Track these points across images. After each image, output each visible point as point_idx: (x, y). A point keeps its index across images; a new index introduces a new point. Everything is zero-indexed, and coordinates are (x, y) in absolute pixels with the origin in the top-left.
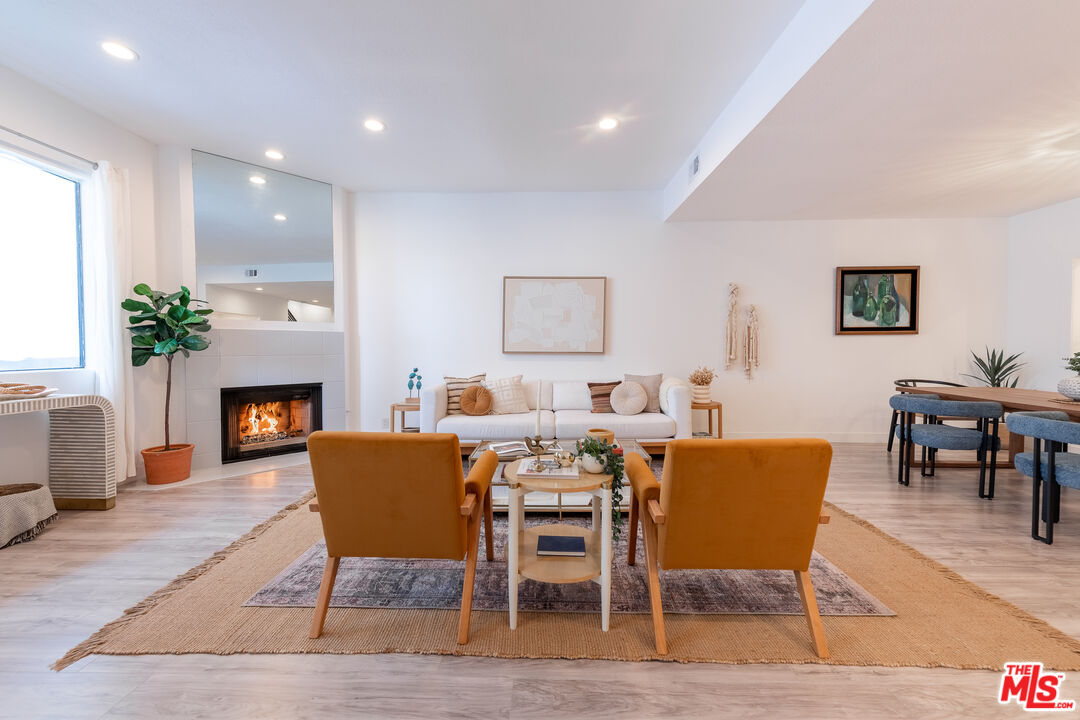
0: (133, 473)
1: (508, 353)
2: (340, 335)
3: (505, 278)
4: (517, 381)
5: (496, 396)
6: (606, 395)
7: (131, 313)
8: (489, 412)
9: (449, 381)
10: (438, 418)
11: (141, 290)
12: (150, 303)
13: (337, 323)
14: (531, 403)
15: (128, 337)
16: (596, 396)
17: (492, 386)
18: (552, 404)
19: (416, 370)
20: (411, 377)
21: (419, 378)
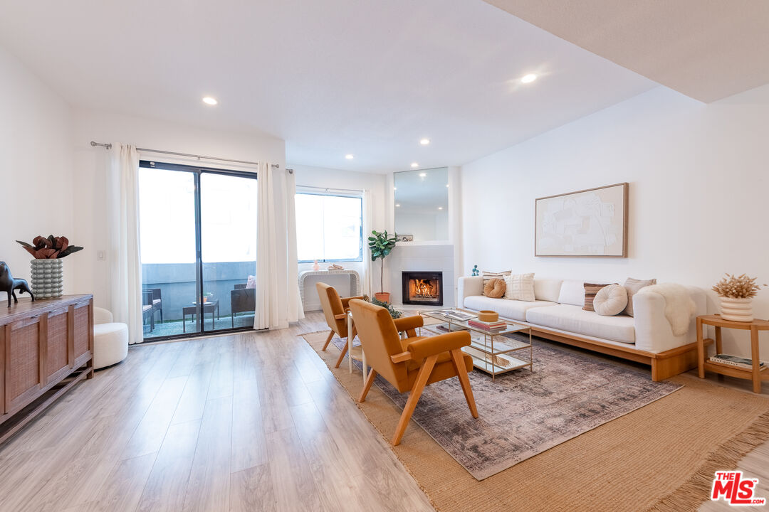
1: (538, 256)
2: (451, 247)
3: (536, 200)
4: (527, 277)
5: (508, 286)
6: (593, 295)
7: (370, 242)
8: (503, 297)
9: (484, 274)
10: (465, 296)
11: (374, 232)
12: (376, 237)
13: (451, 241)
14: (540, 295)
15: (371, 251)
16: (587, 295)
17: (507, 279)
18: (558, 298)
19: (476, 267)
20: (474, 271)
21: (478, 271)
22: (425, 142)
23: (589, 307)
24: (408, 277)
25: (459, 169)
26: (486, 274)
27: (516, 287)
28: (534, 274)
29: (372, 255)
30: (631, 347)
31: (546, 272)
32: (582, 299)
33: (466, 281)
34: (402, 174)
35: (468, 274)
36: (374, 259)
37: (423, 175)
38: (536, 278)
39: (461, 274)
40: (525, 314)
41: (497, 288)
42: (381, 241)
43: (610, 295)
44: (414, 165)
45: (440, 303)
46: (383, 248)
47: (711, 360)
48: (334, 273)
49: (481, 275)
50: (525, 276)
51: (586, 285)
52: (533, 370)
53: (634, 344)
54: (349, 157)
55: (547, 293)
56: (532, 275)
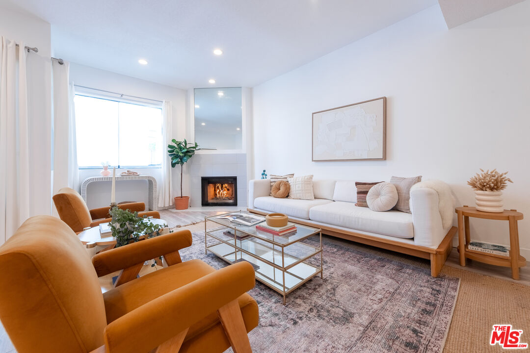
0: (171, 204)
1: (315, 161)
2: (245, 155)
3: (313, 114)
4: (307, 178)
5: (292, 187)
6: (366, 193)
7: (170, 149)
8: (287, 196)
9: (271, 177)
10: (255, 197)
11: (173, 141)
12: (176, 145)
13: (243, 149)
14: (319, 194)
15: (170, 158)
16: (359, 193)
17: (291, 181)
18: (332, 196)
19: (264, 171)
20: (263, 175)
21: (266, 175)
22: (218, 52)
23: (362, 203)
24: (206, 181)
25: (251, 90)
26: (273, 177)
27: (298, 187)
28: (313, 176)
29: (172, 162)
30: (410, 242)
31: (322, 174)
32: (354, 197)
33: (255, 184)
34: (201, 91)
35: (258, 177)
36: (173, 165)
37: (221, 94)
38: (314, 179)
39: (252, 177)
40: (308, 212)
41: (282, 189)
42: (181, 149)
43: (383, 192)
44: (212, 82)
45: (235, 204)
46: (181, 155)
47: (469, 248)
48: (128, 179)
49: (269, 178)
50: (306, 178)
51: (357, 184)
52: (324, 277)
53: (413, 239)
54: (143, 62)
55: (324, 192)
56: (311, 177)
